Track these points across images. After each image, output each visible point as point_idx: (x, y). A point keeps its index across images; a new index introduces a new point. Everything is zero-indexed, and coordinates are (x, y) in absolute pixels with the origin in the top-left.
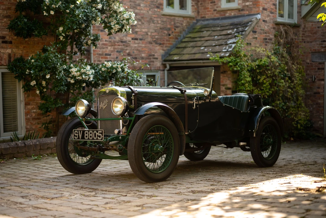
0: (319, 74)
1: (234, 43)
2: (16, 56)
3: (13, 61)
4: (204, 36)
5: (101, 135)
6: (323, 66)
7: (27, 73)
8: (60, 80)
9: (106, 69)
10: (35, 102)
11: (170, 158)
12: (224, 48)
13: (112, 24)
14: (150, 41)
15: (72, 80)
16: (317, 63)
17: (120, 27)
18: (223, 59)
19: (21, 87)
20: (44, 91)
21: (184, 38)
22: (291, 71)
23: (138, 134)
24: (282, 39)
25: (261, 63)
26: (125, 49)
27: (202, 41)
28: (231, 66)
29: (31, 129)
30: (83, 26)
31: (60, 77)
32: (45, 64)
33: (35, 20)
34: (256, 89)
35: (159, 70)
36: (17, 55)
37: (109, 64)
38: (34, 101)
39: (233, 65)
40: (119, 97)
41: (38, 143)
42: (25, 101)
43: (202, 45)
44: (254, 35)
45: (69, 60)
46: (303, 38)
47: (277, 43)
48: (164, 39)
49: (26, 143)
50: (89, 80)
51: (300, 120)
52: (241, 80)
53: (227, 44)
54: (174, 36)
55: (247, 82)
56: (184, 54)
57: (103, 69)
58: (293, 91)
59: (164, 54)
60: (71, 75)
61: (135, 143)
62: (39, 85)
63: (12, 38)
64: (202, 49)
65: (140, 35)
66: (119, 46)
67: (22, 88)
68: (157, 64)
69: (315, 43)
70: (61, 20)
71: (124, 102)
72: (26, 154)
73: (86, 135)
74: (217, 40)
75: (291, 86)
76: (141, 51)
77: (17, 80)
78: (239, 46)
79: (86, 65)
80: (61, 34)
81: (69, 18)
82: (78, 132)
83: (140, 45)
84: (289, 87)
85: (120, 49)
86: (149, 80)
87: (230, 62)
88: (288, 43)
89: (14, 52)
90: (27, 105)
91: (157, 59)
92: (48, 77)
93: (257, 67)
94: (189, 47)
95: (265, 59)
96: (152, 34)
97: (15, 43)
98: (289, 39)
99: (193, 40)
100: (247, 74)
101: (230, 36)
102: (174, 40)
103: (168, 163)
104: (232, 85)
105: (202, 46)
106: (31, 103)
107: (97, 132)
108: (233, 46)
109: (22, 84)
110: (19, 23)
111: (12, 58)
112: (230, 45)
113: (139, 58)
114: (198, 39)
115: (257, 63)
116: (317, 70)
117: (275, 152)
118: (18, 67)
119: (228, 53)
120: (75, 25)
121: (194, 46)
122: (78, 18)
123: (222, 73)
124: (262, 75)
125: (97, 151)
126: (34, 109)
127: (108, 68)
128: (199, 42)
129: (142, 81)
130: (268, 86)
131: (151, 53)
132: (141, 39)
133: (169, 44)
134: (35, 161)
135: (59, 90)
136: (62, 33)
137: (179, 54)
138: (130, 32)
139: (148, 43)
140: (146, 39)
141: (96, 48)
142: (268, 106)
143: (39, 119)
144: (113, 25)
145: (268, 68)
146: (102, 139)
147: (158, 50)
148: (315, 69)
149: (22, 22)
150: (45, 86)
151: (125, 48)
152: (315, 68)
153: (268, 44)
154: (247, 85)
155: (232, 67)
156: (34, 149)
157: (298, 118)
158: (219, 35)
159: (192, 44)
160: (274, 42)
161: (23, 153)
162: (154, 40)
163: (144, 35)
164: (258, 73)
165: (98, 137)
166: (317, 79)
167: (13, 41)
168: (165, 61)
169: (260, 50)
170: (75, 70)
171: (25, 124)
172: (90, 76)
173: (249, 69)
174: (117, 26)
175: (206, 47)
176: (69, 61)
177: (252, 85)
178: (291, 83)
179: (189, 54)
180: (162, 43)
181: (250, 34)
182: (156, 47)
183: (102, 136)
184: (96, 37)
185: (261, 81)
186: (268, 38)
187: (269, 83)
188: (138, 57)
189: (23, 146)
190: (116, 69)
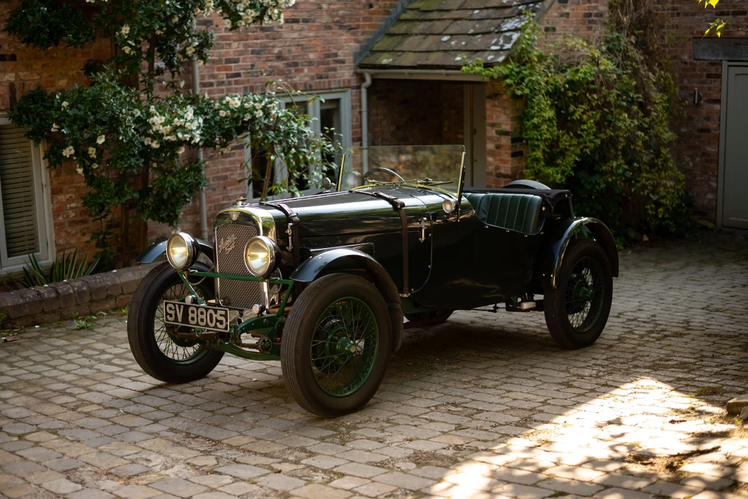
0: (709, 89)
1: (516, 30)
2: (27, 87)
3: (20, 101)
4: (449, 8)
5: (223, 319)
6: (720, 70)
7: (52, 130)
8: (127, 143)
9: (229, 111)
10: (73, 185)
11: (371, 361)
12: (494, 41)
13: (240, 7)
14: (327, 23)
15: (155, 142)
16: (706, 62)
17: (258, 14)
18: (491, 69)
19: (42, 155)
20: (92, 168)
21: (405, 10)
22: (644, 89)
23: (302, 322)
24: (626, 15)
25: (577, 78)
26: (270, 47)
27: (444, 19)
28: (509, 86)
29: (67, 247)
30: (176, 20)
31: (128, 138)
32: (93, 113)
33: (65, 6)
34: (564, 134)
35: (348, 87)
36: (29, 85)
37: (236, 102)
38: (73, 183)
39: (515, 82)
40: (259, 237)
41: (85, 288)
42: (51, 185)
43: (444, 30)
44: (562, 8)
45: (145, 93)
46: (675, 5)
47: (614, 25)
48: (358, 17)
49: (60, 291)
50: (192, 142)
51: (664, 197)
52: (533, 117)
53: (500, 32)
54: (380, 7)
55: (544, 121)
56: (403, 52)
57: (223, 113)
58: (650, 137)
59: (358, 51)
60: (151, 131)
61: (297, 342)
62: (81, 155)
63: (15, 47)
64: (445, 42)
65: (302, 12)
66: (257, 39)
67: (43, 159)
68: (343, 73)
69: (701, 17)
70: (124, 10)
71: (270, 248)
72: (61, 313)
73: (191, 315)
74: (478, 20)
75: (644, 124)
76: (307, 48)
77: (32, 142)
78: (529, 40)
79: (183, 105)
80: (125, 43)
81: (143, 6)
82: (175, 306)
83: (305, 33)
84: (640, 128)
85: (259, 46)
86: (326, 130)
87: (506, 77)
88: (639, 20)
89: (21, 79)
90: (57, 194)
91: (343, 62)
92: (101, 140)
93: (567, 86)
94: (416, 35)
95: (585, 67)
96: (332, 7)
97: (22, 59)
98: (643, 12)
99: (423, 17)
100: (545, 103)
101: (507, 12)
102: (381, 16)
103: (367, 372)
104: (512, 124)
105: (444, 33)
106: (65, 188)
107: (216, 313)
108: (515, 36)
109: (42, 148)
110: (30, 18)
111: (18, 92)
112: (508, 34)
113: (302, 62)
114: (435, 15)
115: (569, 75)
116: (705, 78)
117: (599, 314)
118: (32, 113)
119: (501, 55)
120: (156, 21)
121: (428, 32)
122: (162, 6)
123: (489, 97)
124: (579, 104)
125: (217, 338)
126: (73, 201)
127: (232, 111)
128: (438, 23)
129: (311, 132)
130: (592, 127)
131: (329, 51)
132: (306, 21)
133: (369, 26)
134: (82, 332)
135: (126, 166)
136: (127, 39)
137: (393, 51)
138: (280, 22)
139: (323, 28)
140: (317, 20)
141: (204, 63)
142: (585, 217)
143: (83, 222)
144: (242, 9)
145: (592, 86)
146: (226, 328)
147: (346, 41)
148: (701, 76)
149: (37, 14)
150: (95, 157)
151: (271, 42)
152: (700, 73)
153: (594, 26)
154: (544, 127)
155: (512, 88)
156: (78, 301)
157: (660, 194)
158: (482, 7)
159: (421, 27)
160: (607, 21)
161: (54, 312)
162: (337, 19)
163: (313, 10)
164: (569, 98)
165: (218, 324)
166: (705, 98)
167: (18, 55)
168: (362, 66)
169: (577, 43)
170: (161, 120)
171: (54, 236)
172: (193, 133)
173: (550, 90)
174: (252, 13)
175: (454, 37)
176: (146, 95)
177: (557, 127)
178: (643, 117)
179: (415, 52)
180: (353, 27)
181: (553, 6)
182: (342, 35)
183: (227, 321)
184: (205, 39)
185: (576, 116)
186: (595, 12)
187: (594, 121)
188: (299, 61)
189: (52, 298)
190: (251, 113)
